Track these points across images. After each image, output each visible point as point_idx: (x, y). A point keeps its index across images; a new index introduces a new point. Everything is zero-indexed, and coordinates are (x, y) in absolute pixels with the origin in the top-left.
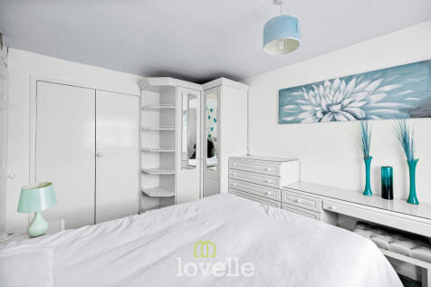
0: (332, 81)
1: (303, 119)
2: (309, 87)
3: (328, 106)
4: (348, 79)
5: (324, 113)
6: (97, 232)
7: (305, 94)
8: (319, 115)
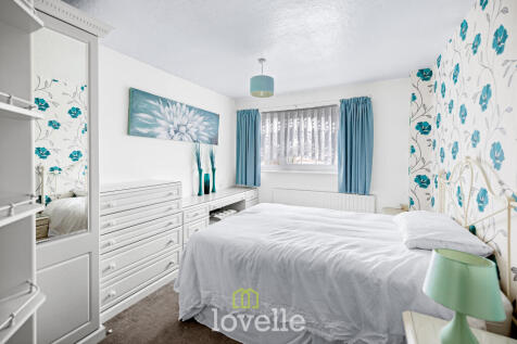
0: (181, 104)
1: (158, 134)
2: (165, 102)
3: (179, 126)
4: (190, 108)
5: (176, 132)
6: (366, 254)
7: (161, 107)
8: (172, 132)
